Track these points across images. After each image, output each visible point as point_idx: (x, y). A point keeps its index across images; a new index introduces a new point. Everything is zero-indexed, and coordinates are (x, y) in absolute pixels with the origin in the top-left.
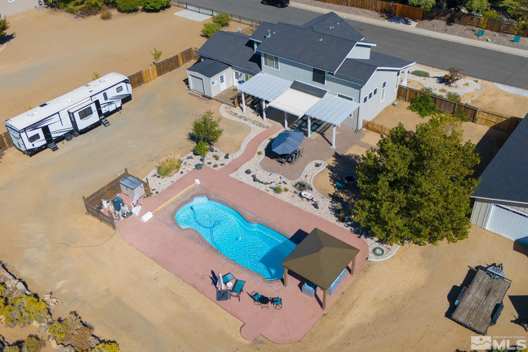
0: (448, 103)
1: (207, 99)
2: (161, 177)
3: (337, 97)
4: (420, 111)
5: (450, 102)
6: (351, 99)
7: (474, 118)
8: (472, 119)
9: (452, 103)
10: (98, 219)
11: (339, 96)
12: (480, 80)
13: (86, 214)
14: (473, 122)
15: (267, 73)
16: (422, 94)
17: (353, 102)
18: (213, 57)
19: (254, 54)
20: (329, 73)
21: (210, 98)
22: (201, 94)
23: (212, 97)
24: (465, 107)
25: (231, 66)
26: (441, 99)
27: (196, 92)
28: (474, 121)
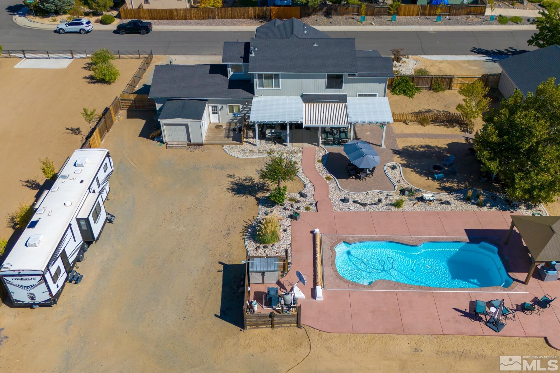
0: (426, 78)
1: (198, 147)
2: (270, 246)
3: (358, 97)
4: (405, 93)
5: (427, 77)
6: (375, 96)
7: (450, 86)
8: (448, 87)
9: (429, 77)
10: (267, 327)
11: (360, 95)
12: (410, 56)
13: (241, 330)
14: (449, 89)
15: (263, 95)
16: (399, 77)
17: (377, 97)
18: (177, 96)
19: (229, 80)
20: (349, 75)
21: (201, 145)
22: (185, 143)
23: (203, 142)
24: (442, 78)
25: (207, 100)
26: (418, 77)
27: (175, 143)
28: (451, 88)
